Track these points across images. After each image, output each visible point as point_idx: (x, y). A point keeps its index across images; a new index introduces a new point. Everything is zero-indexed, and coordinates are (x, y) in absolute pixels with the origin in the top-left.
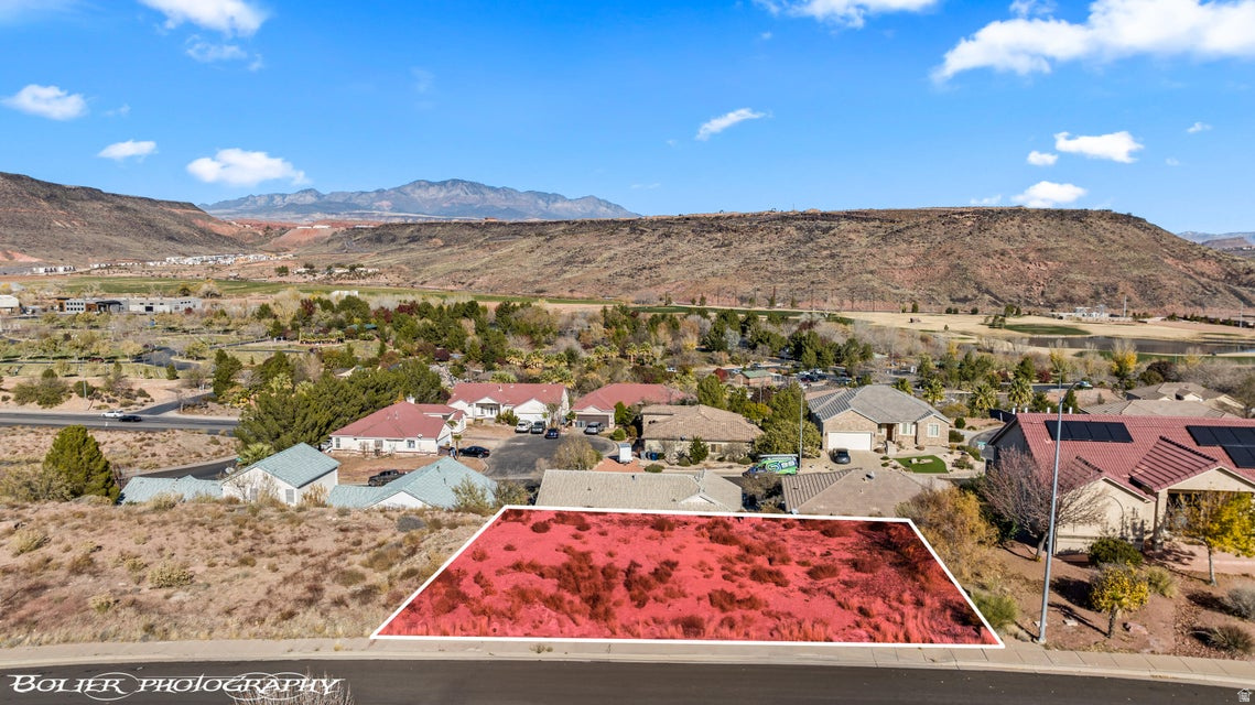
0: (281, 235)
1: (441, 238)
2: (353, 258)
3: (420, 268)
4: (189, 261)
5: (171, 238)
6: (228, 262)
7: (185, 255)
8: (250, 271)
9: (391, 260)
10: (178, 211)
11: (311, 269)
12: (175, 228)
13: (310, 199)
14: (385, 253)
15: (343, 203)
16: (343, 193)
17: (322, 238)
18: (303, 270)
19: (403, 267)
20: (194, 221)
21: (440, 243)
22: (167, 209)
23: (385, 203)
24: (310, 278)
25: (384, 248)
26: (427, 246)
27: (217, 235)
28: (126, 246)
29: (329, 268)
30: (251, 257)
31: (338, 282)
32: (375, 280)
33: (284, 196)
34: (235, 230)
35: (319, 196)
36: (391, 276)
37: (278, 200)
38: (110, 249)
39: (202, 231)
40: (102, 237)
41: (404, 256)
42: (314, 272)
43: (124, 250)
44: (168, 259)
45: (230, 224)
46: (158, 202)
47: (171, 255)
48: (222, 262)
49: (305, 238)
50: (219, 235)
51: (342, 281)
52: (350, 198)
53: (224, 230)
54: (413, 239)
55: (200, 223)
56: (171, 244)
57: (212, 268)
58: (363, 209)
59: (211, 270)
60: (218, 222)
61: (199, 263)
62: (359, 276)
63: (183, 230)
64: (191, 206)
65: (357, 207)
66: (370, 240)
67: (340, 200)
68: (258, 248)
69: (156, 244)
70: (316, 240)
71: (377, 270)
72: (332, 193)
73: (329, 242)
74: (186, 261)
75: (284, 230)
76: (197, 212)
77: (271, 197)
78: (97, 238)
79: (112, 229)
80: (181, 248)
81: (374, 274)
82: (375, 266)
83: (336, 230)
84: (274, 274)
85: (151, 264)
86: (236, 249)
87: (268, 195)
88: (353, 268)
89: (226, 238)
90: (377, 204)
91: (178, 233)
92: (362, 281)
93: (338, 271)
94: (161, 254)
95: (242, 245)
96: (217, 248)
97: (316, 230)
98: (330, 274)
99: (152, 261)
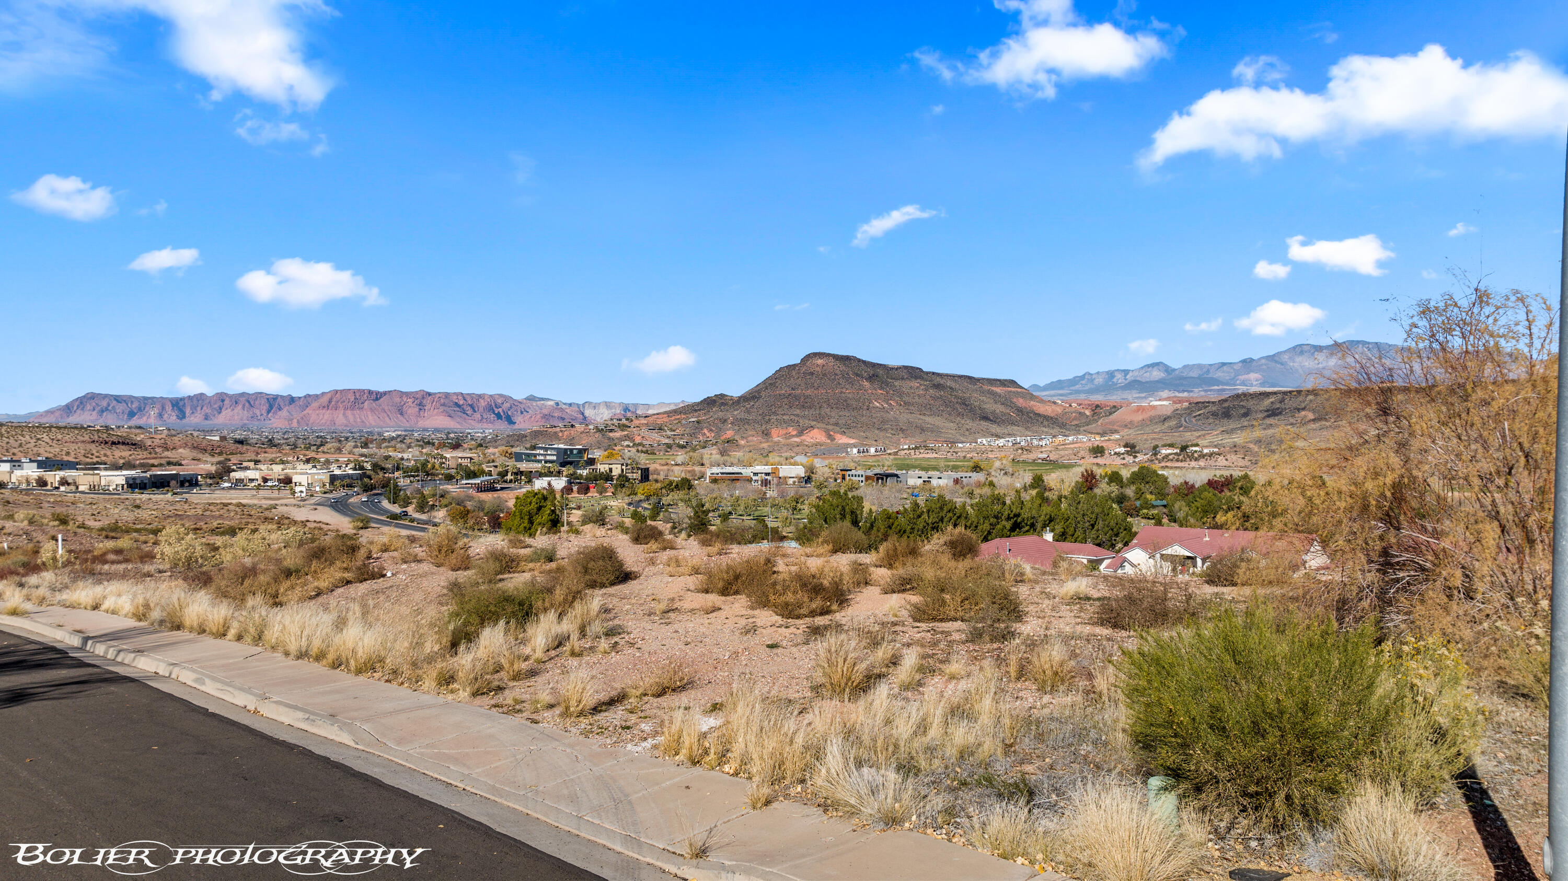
0: (1111, 414)
1: (1314, 411)
2: (1189, 436)
3: (1273, 447)
4: (1001, 442)
5: (985, 418)
6: (1043, 443)
7: (998, 437)
8: (1062, 453)
9: (1239, 438)
10: (998, 390)
11: (1132, 449)
12: (990, 406)
13: (1157, 374)
14: (1232, 431)
15: (1199, 378)
16: (1199, 366)
17: (1159, 416)
18: (1122, 450)
19: (1252, 446)
20: (1015, 400)
21: (1311, 416)
22: (986, 387)
23: (1253, 376)
24: (1130, 459)
25: (1232, 424)
26: (1292, 420)
27: (1036, 414)
28: (938, 427)
29: (1155, 447)
30: (1070, 438)
31: (1163, 464)
32: (1212, 462)
33: (1126, 372)
34: (1059, 410)
35: (1167, 369)
36: (1233, 457)
37: (1119, 377)
38: (923, 430)
39: (1020, 411)
40: (916, 418)
41: (1258, 433)
42: (1136, 452)
43: (935, 430)
44: (979, 440)
45: (1055, 403)
46: (978, 380)
47: (984, 436)
48: (1035, 442)
49: (1138, 417)
50: (1039, 415)
51: (1169, 464)
52: (1208, 371)
53: (1047, 410)
54: (1273, 413)
55: (1021, 402)
56: (984, 424)
57: (1022, 449)
58: (1223, 384)
59: (1020, 451)
60: (1042, 401)
61: (1010, 444)
62: (1191, 457)
63: (999, 408)
64: (1013, 383)
65: (1217, 382)
66: (1214, 414)
67: (1194, 374)
68: (1082, 429)
69: (969, 424)
70: (1151, 419)
71: (1216, 450)
72: (1185, 367)
73: (1165, 419)
74: (997, 442)
75: (1115, 408)
76: (1019, 390)
77: (1111, 374)
78: (911, 418)
79: (926, 409)
80: (995, 428)
81: (1211, 455)
82: (1216, 446)
83: (1178, 406)
84: (1087, 455)
85: (960, 445)
86: (1056, 430)
87: (1107, 372)
88: (1184, 448)
89: (1046, 418)
90: (1242, 377)
91: (993, 412)
92: (1193, 464)
93: (1165, 451)
94: (972, 435)
95: (1063, 426)
96: (1034, 428)
97: (1154, 407)
98: (1155, 454)
99: (962, 442)
